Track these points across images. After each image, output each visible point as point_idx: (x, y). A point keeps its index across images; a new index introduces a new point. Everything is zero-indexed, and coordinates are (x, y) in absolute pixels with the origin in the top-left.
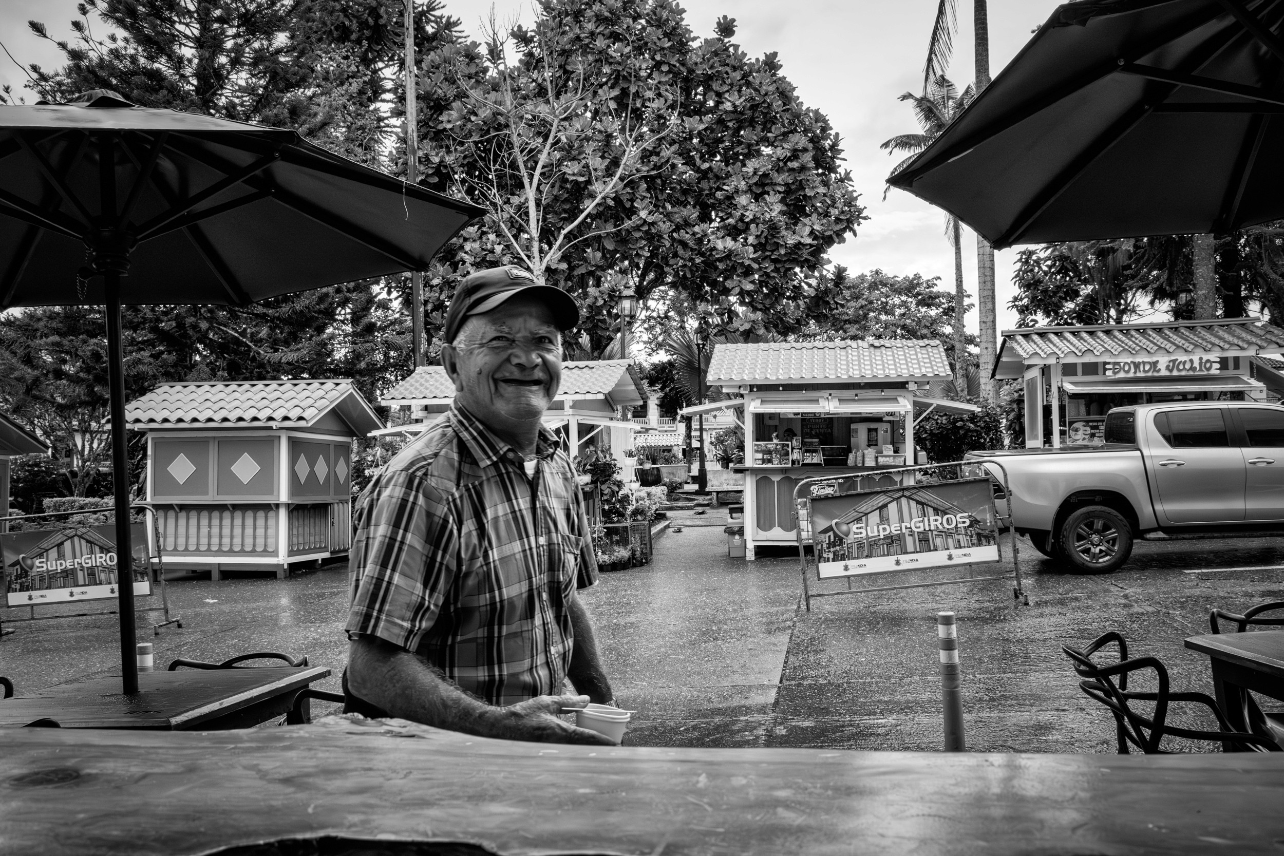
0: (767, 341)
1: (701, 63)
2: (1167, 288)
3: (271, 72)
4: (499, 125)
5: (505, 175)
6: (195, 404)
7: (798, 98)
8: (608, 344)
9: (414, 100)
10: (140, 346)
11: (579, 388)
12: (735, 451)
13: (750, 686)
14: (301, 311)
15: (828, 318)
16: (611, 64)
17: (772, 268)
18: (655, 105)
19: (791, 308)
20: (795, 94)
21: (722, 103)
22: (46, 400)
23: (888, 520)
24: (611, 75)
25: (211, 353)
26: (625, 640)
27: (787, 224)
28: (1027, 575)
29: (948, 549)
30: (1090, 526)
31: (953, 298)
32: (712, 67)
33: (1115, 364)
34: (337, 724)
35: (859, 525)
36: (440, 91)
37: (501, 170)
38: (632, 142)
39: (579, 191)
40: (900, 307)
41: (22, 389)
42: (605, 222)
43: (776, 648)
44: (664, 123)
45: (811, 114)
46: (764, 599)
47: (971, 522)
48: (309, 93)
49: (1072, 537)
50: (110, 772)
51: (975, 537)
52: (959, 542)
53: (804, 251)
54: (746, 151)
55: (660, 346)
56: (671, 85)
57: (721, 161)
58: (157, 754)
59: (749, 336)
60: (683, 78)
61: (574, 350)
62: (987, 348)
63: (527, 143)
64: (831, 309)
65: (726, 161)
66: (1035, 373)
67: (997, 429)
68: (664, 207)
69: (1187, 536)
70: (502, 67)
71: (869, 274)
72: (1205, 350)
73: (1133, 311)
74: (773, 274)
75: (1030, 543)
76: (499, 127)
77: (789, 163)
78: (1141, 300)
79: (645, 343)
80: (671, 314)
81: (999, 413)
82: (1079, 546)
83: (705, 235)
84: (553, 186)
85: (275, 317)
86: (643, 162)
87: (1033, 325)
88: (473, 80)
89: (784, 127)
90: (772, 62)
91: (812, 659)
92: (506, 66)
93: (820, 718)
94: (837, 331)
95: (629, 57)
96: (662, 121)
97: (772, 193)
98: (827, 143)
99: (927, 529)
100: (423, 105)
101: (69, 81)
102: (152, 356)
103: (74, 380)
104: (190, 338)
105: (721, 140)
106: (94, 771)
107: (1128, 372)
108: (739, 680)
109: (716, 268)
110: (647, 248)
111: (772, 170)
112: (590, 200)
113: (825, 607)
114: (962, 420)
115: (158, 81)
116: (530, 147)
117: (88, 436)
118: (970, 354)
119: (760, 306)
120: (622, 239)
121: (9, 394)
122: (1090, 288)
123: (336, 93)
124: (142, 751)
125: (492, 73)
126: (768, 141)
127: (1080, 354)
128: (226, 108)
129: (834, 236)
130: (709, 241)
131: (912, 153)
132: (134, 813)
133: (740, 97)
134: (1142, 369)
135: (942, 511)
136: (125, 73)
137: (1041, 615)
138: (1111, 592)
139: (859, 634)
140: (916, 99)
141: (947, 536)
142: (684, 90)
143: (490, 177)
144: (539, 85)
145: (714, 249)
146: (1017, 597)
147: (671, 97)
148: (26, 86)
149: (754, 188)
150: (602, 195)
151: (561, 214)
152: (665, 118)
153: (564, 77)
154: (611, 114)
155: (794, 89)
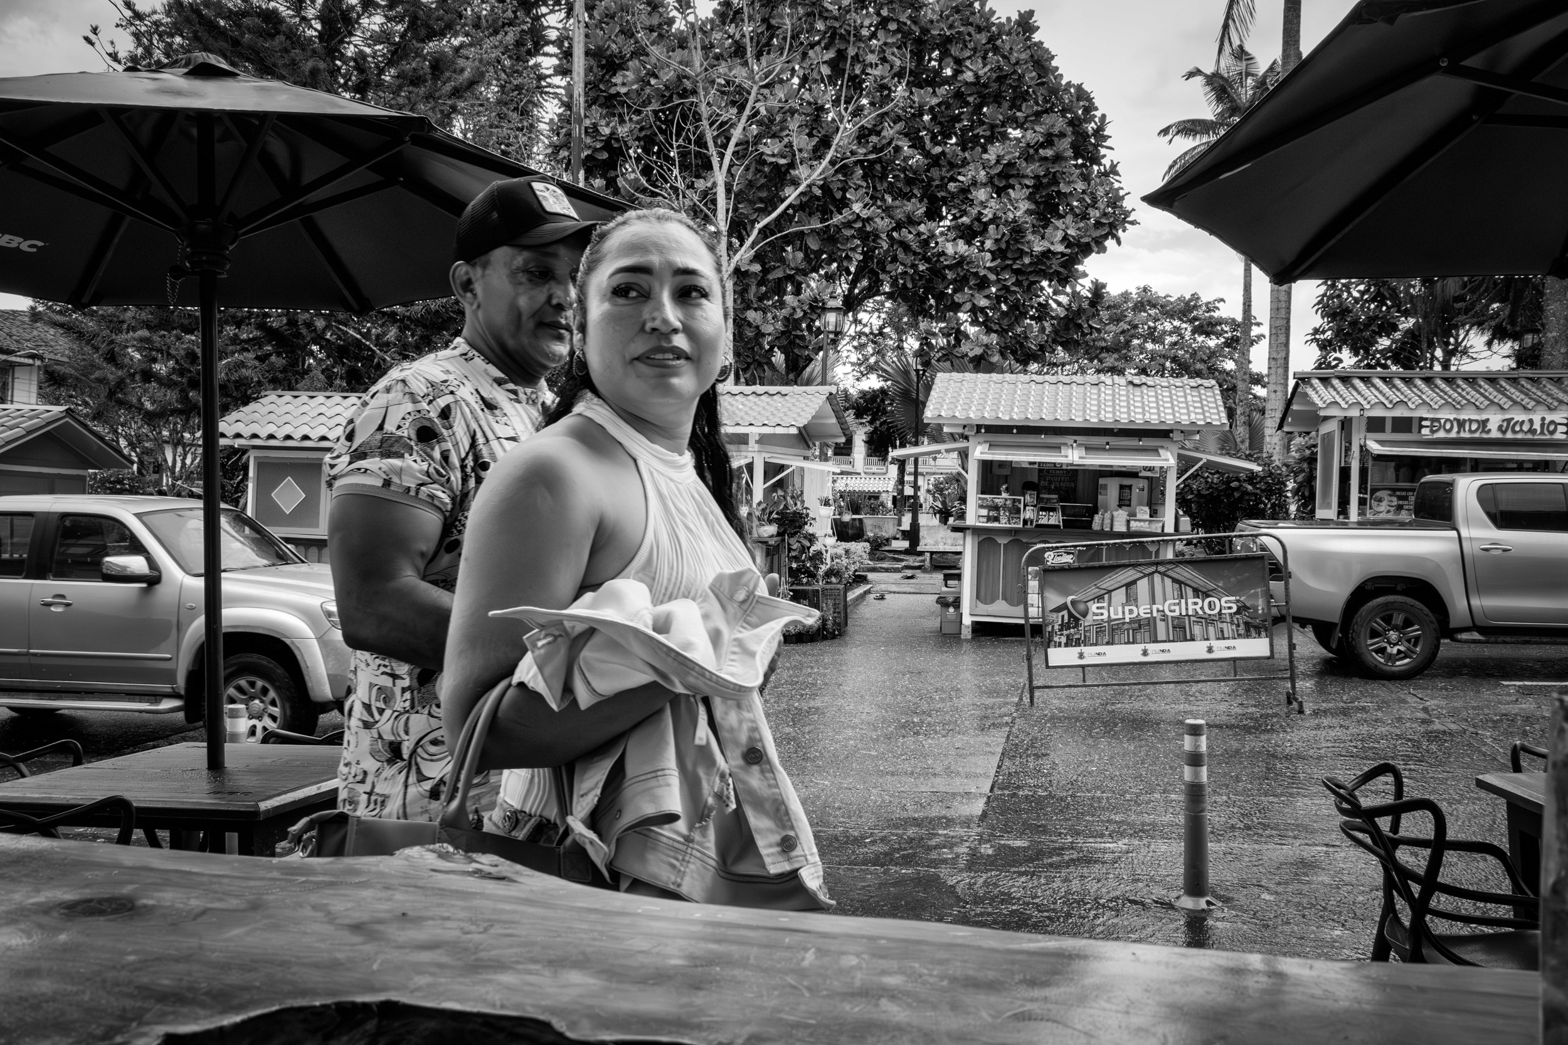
0: (1002, 371)
1: (938, 21)
2: (1509, 327)
3: (410, 16)
4: (685, 90)
5: (690, 153)
6: (306, 419)
7: (1057, 68)
8: (807, 365)
9: (582, 56)
10: (244, 346)
11: (768, 419)
12: (956, 504)
13: (954, 794)
14: (437, 311)
15: (1079, 344)
16: (826, 19)
17: (1014, 280)
18: (877, 72)
19: (1033, 330)
20: (1054, 63)
21: (962, 72)
22: (131, 406)
23: (1136, 600)
24: (825, 33)
25: (328, 357)
26: (807, 729)
27: (1034, 226)
28: (1306, 676)
29: (1207, 639)
30: (1388, 620)
31: (1239, 326)
32: (951, 27)
33: (1433, 420)
34: (422, 857)
35: (1100, 605)
36: (614, 46)
37: (685, 147)
38: (847, 117)
39: (781, 176)
40: (1171, 333)
41: (103, 392)
42: (810, 215)
43: (988, 749)
44: (889, 95)
45: (1072, 90)
46: (980, 687)
47: (1239, 608)
48: (456, 42)
49: (1364, 632)
50: (168, 904)
51: (1242, 626)
52: (1222, 631)
53: (1054, 261)
54: (988, 133)
55: (871, 369)
56: (899, 48)
57: (956, 144)
58: (220, 883)
59: (980, 364)
60: (914, 39)
61: (764, 371)
62: (1275, 392)
63: (718, 115)
64: (1084, 335)
65: (963, 145)
66: (1332, 427)
67: (1281, 492)
68: (883, 200)
69: (1508, 639)
70: (691, 18)
71: (1134, 291)
72: (1550, 409)
73: (1465, 352)
74: (1013, 288)
75: (1312, 635)
76: (685, 94)
77: (1041, 151)
78: (1476, 340)
79: (853, 364)
80: (887, 330)
81: (1285, 473)
82: (1372, 643)
83: (932, 236)
84: (747, 169)
85: (404, 316)
86: (859, 143)
87: (1336, 366)
88: (656, 34)
89: (1037, 104)
90: (1027, 23)
91: (1031, 765)
92: (696, 17)
93: (1036, 838)
94: (1091, 360)
95: (848, 11)
96: (886, 92)
97: (1017, 187)
98: (1091, 127)
99: (1184, 613)
100: (592, 62)
101: (169, 20)
102: (257, 358)
103: (165, 383)
104: (304, 337)
105: (958, 118)
106: (151, 902)
107: (1449, 431)
108: (941, 784)
109: (944, 278)
110: (860, 250)
111: (1019, 158)
112: (792, 188)
113: (1052, 701)
114: (1238, 479)
115: (275, 24)
116: (721, 119)
117: (180, 449)
118: (1255, 397)
119: (996, 327)
120: (829, 237)
121: (90, 396)
122: (1412, 321)
123: (488, 43)
124: (205, 879)
125: (679, 25)
126: (1016, 122)
127: (1390, 406)
128: (355, 60)
129: (1093, 244)
130: (937, 243)
131: (1197, 142)
132: (187, 959)
133: (985, 65)
134: (1467, 428)
135: (1203, 593)
136: (236, 14)
137: (1318, 727)
138: (1407, 702)
139: (1092, 737)
140: (1206, 76)
141: (1207, 623)
142: (915, 54)
143: (672, 154)
144: (736, 42)
145: (943, 253)
146: (1289, 702)
147: (898, 63)
148: (117, 26)
149: (996, 181)
150: (808, 182)
151: (755, 203)
152: (889, 89)
153: (766, 34)
154: (823, 81)
155: (1053, 57)
